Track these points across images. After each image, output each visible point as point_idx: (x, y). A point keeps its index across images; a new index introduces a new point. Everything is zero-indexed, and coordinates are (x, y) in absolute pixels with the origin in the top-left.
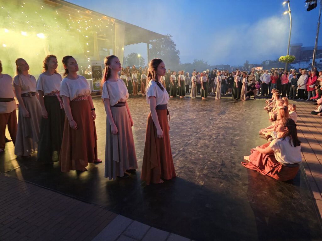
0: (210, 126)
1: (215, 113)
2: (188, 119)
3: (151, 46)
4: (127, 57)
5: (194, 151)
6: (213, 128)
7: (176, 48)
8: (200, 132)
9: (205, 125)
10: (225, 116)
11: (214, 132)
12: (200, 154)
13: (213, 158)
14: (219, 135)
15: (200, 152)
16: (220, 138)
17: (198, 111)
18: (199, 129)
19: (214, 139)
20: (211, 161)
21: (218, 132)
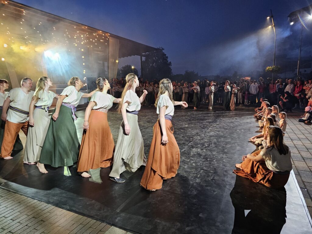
0: (201, 134)
1: (207, 122)
2: (181, 128)
3: (144, 59)
4: (121, 69)
5: (187, 159)
6: (205, 136)
7: (168, 60)
8: (192, 140)
9: (197, 133)
10: (217, 125)
11: (206, 140)
12: (193, 163)
13: (206, 167)
14: (211, 143)
15: (192, 160)
16: (211, 147)
17: (190, 120)
18: (191, 137)
19: (206, 147)
20: (203, 169)
21: (210, 140)
